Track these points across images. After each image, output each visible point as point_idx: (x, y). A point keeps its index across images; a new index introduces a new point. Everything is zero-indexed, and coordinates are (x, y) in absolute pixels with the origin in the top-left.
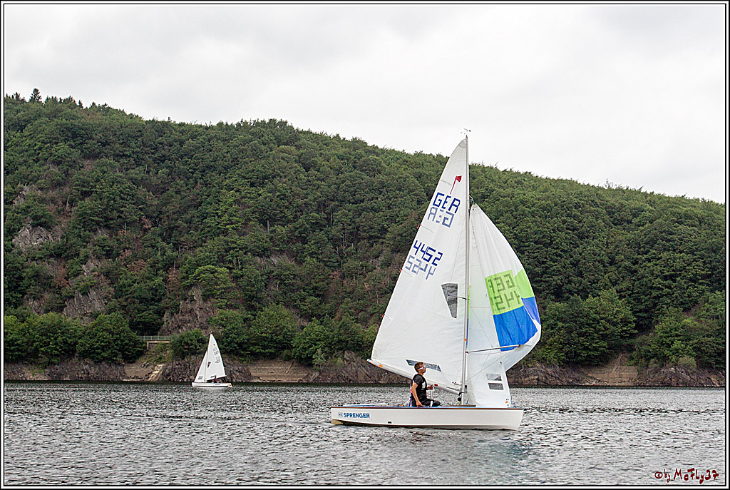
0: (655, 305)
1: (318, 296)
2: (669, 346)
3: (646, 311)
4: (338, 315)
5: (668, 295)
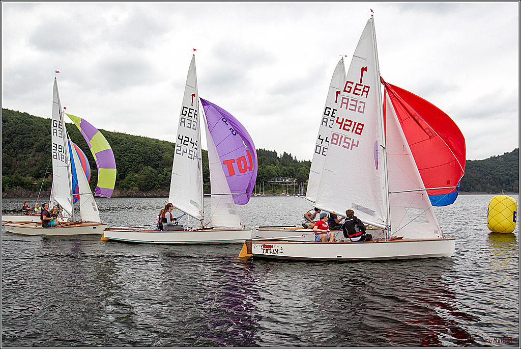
0: (126, 171)
1: (7, 167)
2: (130, 184)
3: (123, 172)
4: (15, 173)
5: (130, 167)
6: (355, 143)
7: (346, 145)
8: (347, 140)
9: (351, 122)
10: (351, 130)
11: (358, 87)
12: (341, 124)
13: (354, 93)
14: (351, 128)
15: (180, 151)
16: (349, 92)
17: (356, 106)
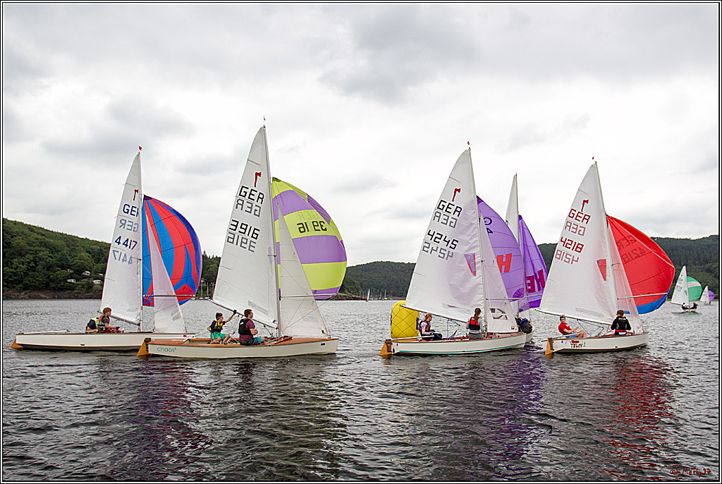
6: (575, 259)
7: (567, 260)
8: (568, 256)
9: (572, 242)
10: (571, 248)
11: (579, 214)
12: (564, 242)
13: (576, 219)
14: (572, 247)
15: (428, 248)
16: (572, 217)
17: (576, 229)
